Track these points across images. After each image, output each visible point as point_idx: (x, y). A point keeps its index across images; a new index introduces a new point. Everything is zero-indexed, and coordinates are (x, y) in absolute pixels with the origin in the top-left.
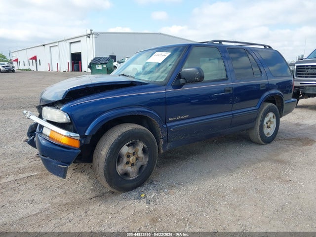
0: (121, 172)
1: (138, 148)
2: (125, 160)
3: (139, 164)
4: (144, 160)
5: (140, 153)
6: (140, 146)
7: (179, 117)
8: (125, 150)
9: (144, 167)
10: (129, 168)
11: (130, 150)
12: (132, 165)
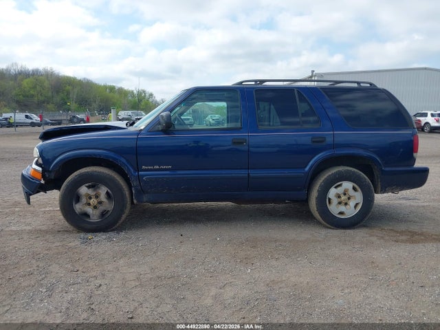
0: (79, 211)
1: (100, 191)
2: (84, 200)
3: (102, 208)
4: (108, 206)
5: (103, 197)
6: (103, 191)
7: (157, 167)
8: (83, 190)
9: (109, 213)
10: (89, 210)
11: (91, 192)
12: (95, 207)
